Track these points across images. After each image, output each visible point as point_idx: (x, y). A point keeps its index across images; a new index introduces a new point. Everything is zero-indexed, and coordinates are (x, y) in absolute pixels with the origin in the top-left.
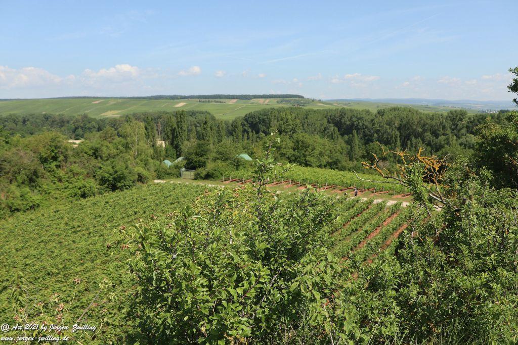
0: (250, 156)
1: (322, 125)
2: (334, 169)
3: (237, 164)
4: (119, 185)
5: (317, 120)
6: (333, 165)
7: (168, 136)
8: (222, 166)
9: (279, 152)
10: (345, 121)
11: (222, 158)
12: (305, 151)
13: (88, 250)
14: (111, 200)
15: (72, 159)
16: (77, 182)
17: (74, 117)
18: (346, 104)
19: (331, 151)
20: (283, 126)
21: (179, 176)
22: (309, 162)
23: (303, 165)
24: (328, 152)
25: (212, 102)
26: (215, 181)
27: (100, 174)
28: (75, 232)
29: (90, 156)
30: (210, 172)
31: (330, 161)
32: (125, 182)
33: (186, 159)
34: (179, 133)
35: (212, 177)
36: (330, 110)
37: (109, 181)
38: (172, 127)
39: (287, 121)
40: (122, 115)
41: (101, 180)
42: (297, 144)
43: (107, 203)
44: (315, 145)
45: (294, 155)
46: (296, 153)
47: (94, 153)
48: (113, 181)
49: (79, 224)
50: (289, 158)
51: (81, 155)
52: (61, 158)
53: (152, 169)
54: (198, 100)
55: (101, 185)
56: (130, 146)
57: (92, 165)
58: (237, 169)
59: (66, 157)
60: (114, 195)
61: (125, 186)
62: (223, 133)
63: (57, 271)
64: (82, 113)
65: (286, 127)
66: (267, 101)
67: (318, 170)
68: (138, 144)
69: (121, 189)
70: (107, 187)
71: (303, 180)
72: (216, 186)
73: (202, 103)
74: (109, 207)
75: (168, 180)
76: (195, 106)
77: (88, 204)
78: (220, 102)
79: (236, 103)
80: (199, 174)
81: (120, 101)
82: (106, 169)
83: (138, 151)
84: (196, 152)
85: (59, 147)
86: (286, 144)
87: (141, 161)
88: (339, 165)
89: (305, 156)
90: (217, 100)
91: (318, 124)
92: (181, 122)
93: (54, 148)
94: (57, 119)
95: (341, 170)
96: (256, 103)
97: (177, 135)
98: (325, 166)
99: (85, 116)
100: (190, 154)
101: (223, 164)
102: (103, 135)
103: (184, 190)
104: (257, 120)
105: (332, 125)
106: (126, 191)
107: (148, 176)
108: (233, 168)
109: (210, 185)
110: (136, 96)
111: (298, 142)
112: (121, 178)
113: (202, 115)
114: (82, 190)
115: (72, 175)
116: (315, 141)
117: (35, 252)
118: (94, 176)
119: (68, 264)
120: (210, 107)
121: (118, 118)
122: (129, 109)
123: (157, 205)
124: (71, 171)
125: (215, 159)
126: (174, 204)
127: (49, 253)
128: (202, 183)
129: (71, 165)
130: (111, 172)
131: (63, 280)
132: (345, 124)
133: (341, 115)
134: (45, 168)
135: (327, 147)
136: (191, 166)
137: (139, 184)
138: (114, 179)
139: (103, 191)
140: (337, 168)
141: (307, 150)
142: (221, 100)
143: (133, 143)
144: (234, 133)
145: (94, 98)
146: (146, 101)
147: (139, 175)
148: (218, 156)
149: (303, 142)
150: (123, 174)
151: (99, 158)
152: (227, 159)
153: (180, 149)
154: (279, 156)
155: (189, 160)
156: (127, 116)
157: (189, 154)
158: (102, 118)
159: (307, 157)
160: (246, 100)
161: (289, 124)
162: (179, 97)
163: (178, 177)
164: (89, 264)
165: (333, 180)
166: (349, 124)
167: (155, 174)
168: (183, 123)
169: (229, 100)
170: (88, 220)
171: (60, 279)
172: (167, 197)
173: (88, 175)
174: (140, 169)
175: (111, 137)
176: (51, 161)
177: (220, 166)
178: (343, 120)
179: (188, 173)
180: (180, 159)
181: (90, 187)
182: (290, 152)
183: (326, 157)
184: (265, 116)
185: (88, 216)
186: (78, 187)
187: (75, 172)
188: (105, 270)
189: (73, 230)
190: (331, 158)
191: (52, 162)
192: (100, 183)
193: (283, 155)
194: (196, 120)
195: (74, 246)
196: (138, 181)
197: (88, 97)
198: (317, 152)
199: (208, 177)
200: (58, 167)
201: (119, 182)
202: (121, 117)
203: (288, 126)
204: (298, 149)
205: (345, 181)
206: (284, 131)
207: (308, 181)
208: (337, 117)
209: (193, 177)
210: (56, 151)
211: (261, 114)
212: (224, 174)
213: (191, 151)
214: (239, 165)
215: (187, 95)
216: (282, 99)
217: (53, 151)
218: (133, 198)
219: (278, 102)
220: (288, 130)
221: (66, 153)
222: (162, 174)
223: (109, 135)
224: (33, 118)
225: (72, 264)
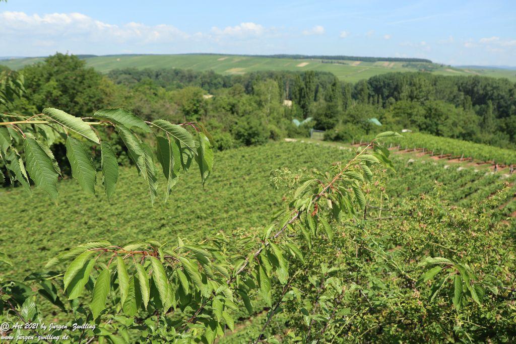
0: (379, 121)
1: (451, 93)
2: (468, 141)
3: (368, 129)
4: (253, 140)
5: (446, 87)
6: (467, 136)
7: (295, 96)
8: (353, 130)
9: (410, 119)
10: (478, 90)
11: (353, 121)
12: (437, 120)
13: (231, 199)
14: (247, 155)
15: (211, 113)
16: (215, 135)
17: (201, 73)
18: (479, 72)
19: (465, 121)
20: (415, 93)
21: (309, 135)
22: (441, 131)
23: (434, 134)
24: (462, 122)
25: (335, 63)
26: (345, 143)
27: (236, 130)
28: (217, 182)
29: (227, 111)
30: (340, 135)
31: (464, 132)
32: (258, 138)
33: (315, 119)
34: (307, 93)
35: (342, 139)
36: (462, 78)
37: (244, 136)
38: (300, 86)
39: (420, 87)
40: (246, 73)
41: (237, 134)
42: (429, 112)
43: (243, 156)
44: (449, 113)
45: (425, 123)
46: (428, 121)
47: (231, 109)
48: (247, 136)
49: (220, 174)
50: (419, 126)
51: (219, 110)
52: (202, 111)
53: (283, 127)
54: (321, 60)
55: (237, 139)
56: (263, 103)
57: (229, 120)
58: (367, 133)
59: (206, 111)
60: (248, 149)
61: (258, 142)
62: (349, 96)
63: (205, 215)
64: (209, 69)
65: (418, 93)
66: (392, 64)
67: (451, 140)
68: (271, 103)
69: (255, 144)
70: (242, 142)
71: (437, 149)
72: (347, 148)
73: (325, 64)
74: (245, 161)
75: (299, 139)
76: (317, 67)
77: (226, 156)
78: (343, 64)
79: (359, 65)
80: (328, 135)
81: (244, 58)
82: (242, 125)
83: (270, 109)
84: (326, 113)
85: (200, 102)
86: (418, 111)
87: (274, 118)
88: (474, 137)
89: (437, 125)
90: (340, 61)
91: (448, 91)
92: (310, 82)
93: (196, 102)
94: (186, 74)
95: (476, 142)
96: (380, 66)
97: (304, 95)
98: (458, 137)
99: (212, 72)
100: (320, 115)
101: (354, 127)
102: (232, 91)
103: (316, 150)
104: (382, 84)
105: (462, 93)
106: (259, 146)
107: (279, 134)
108: (363, 131)
109: (341, 148)
110: (259, 54)
111: (430, 109)
112: (255, 134)
113: (325, 76)
114: (219, 143)
115: (211, 128)
116: (449, 110)
117: (184, 197)
118: (231, 131)
119: (215, 210)
120: (333, 69)
121: (242, 75)
122: (253, 67)
123: (291, 163)
124: (210, 124)
125: (345, 122)
126: (307, 162)
127: (197, 199)
128: (333, 145)
129: (210, 118)
130: (246, 128)
131: (211, 224)
132: (478, 93)
133: (474, 83)
134: (187, 120)
135: (461, 118)
136: (320, 127)
137: (271, 141)
138: (249, 134)
139: (238, 146)
140: (472, 140)
141: (440, 119)
142: (345, 62)
143: (266, 101)
144: (359, 96)
145: (220, 55)
146: (269, 60)
147: (272, 133)
148: (349, 119)
149: (436, 110)
150: (257, 130)
151: (235, 114)
152: (358, 122)
153: (307, 109)
154: (409, 123)
155: (318, 120)
156: (252, 74)
157: (318, 114)
158: (227, 75)
159: (440, 126)
160: (370, 63)
161: (422, 90)
162: (301, 57)
163: (307, 136)
164: (233, 213)
165: (470, 152)
166: (482, 94)
167: (286, 132)
168: (311, 84)
169: (352, 62)
170: (227, 172)
171: (209, 223)
172: (300, 155)
173: (225, 130)
174: (272, 127)
175: (239, 94)
176: (193, 113)
177: (351, 129)
178: (475, 89)
179: (318, 134)
180: (309, 119)
181: (227, 141)
182: (421, 120)
183: (460, 128)
184: (390, 80)
185: (226, 167)
186: (216, 140)
187: (213, 125)
188: (248, 219)
189: (215, 180)
190: (466, 129)
191: (194, 115)
192: (235, 137)
193: (413, 122)
194: (319, 81)
195: (217, 194)
196: (270, 138)
197: (214, 54)
198: (450, 121)
199: (338, 138)
200: (199, 119)
201: (253, 137)
202: (245, 75)
203: (420, 92)
204: (430, 116)
205: (483, 154)
206: (416, 97)
207: (443, 151)
208: (469, 85)
209: (322, 138)
210: (198, 105)
211: (386, 78)
212: (354, 138)
213: (320, 112)
214: (369, 130)
215: (309, 55)
216: (407, 63)
217: (195, 105)
218: (267, 154)
219: (403, 66)
220: (421, 97)
221: (207, 107)
222: (292, 133)
223: (238, 92)
224: (164, 72)
225: (218, 211)
